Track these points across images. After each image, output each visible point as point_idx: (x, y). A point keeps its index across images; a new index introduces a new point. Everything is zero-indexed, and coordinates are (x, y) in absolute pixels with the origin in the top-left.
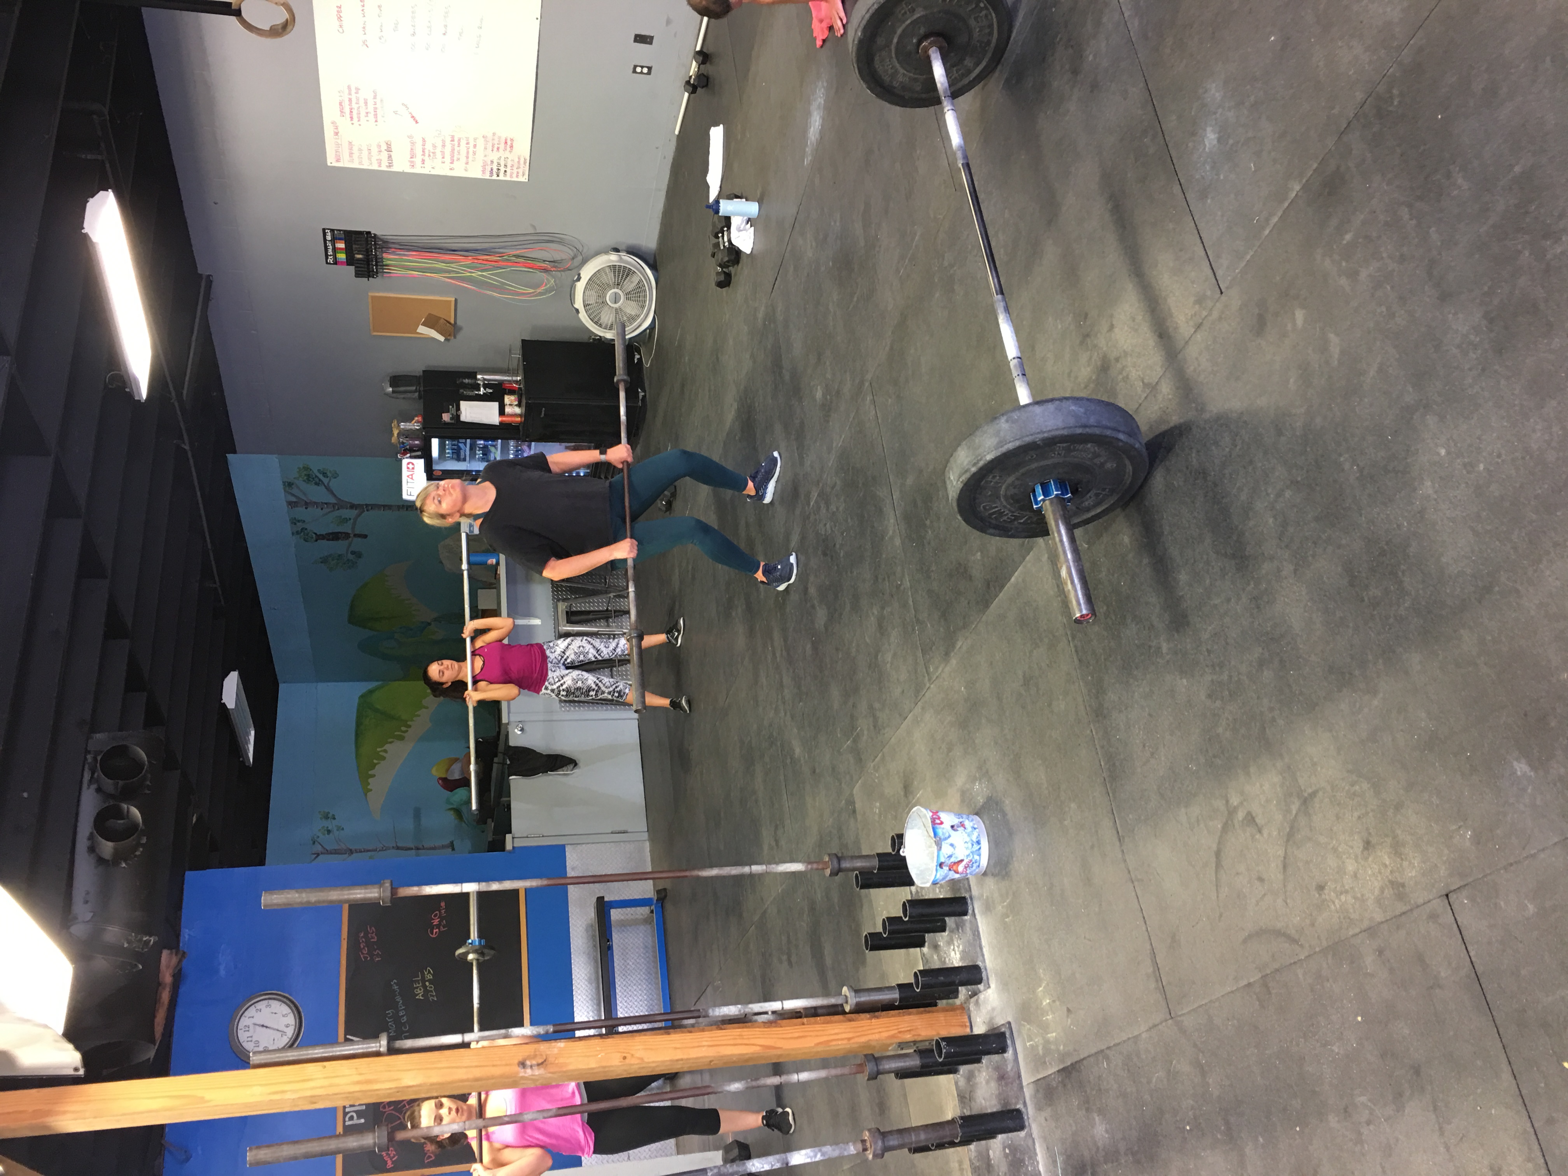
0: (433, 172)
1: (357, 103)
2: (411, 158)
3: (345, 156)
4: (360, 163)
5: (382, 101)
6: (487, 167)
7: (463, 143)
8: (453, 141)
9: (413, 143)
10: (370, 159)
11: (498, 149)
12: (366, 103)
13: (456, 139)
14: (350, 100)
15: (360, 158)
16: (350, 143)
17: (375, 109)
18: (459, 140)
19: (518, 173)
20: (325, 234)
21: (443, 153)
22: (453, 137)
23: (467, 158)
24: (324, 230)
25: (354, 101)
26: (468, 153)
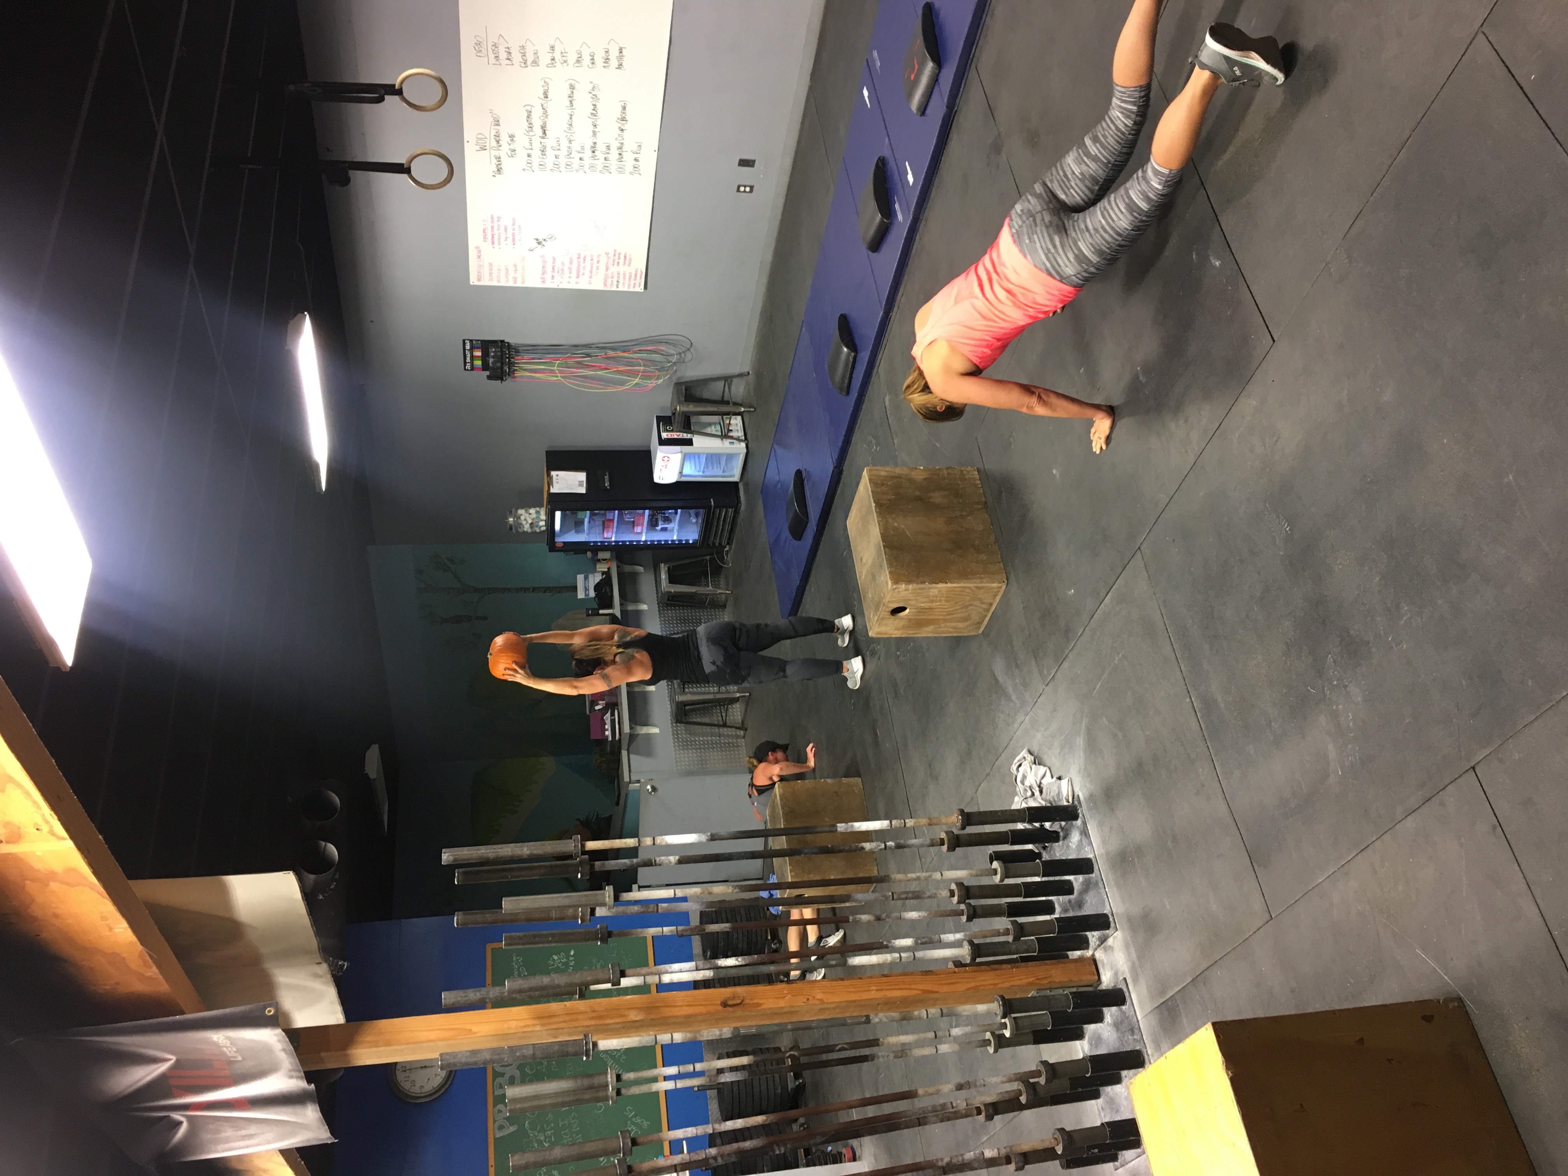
0: (562, 286)
1: (498, 230)
2: (542, 274)
3: (486, 275)
4: (499, 281)
5: (519, 227)
6: (608, 280)
7: (588, 260)
8: (579, 258)
9: (544, 262)
10: (507, 277)
11: (618, 263)
12: (506, 229)
13: (582, 257)
14: (492, 227)
15: (499, 277)
16: (490, 264)
17: (513, 235)
18: (585, 258)
19: (635, 284)
20: (464, 344)
21: (570, 269)
22: (579, 255)
23: (591, 272)
24: (464, 341)
25: (496, 228)
26: (592, 267)
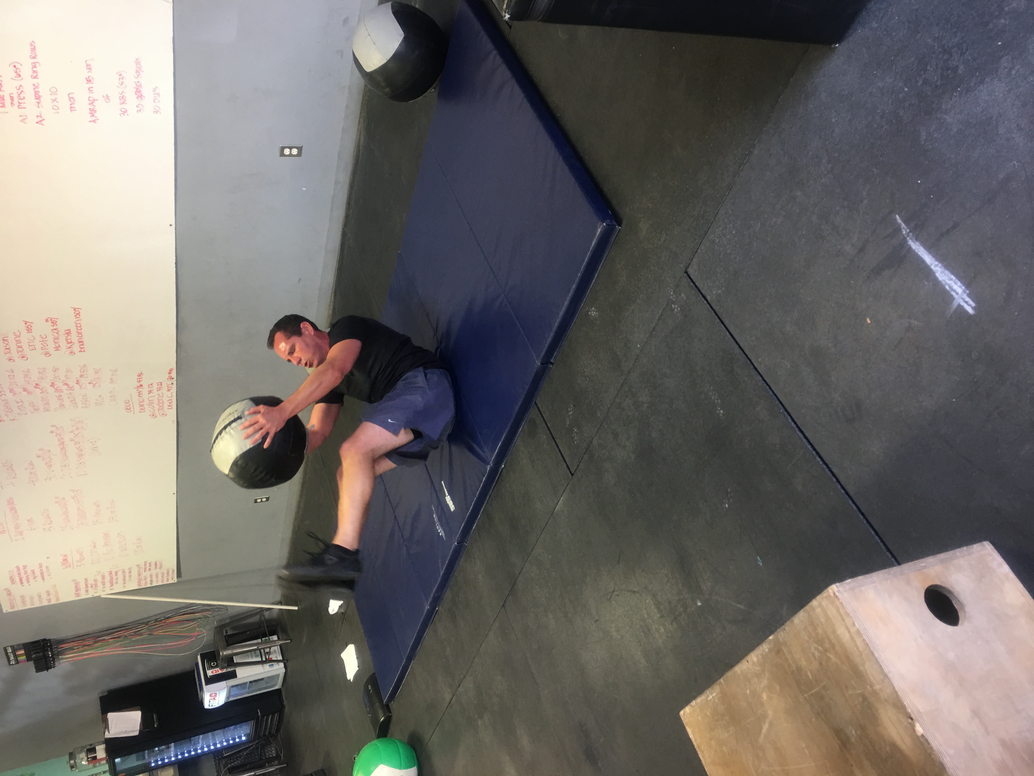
1: (25, 574)
2: (76, 592)
3: (19, 604)
4: (33, 604)
5: (47, 567)
6: (141, 582)
7: (120, 574)
8: (110, 574)
9: (77, 583)
10: (40, 601)
11: (150, 569)
12: (33, 572)
13: (113, 572)
14: (19, 574)
16: (22, 596)
17: (42, 574)
18: (116, 573)
19: (168, 579)
20: (5, 649)
21: (103, 582)
22: (110, 572)
25: (22, 572)
26: (124, 577)
